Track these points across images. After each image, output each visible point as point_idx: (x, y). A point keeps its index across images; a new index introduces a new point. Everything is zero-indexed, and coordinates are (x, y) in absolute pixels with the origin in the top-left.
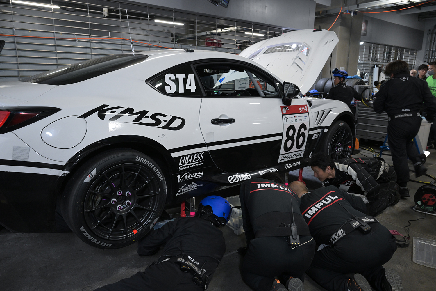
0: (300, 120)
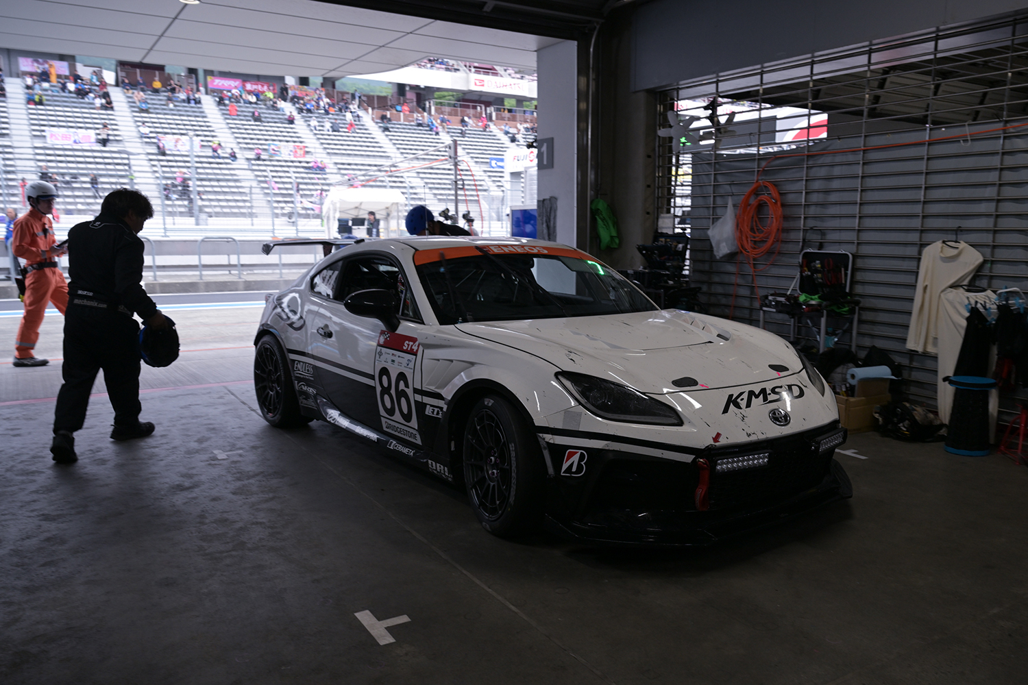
0: (399, 363)
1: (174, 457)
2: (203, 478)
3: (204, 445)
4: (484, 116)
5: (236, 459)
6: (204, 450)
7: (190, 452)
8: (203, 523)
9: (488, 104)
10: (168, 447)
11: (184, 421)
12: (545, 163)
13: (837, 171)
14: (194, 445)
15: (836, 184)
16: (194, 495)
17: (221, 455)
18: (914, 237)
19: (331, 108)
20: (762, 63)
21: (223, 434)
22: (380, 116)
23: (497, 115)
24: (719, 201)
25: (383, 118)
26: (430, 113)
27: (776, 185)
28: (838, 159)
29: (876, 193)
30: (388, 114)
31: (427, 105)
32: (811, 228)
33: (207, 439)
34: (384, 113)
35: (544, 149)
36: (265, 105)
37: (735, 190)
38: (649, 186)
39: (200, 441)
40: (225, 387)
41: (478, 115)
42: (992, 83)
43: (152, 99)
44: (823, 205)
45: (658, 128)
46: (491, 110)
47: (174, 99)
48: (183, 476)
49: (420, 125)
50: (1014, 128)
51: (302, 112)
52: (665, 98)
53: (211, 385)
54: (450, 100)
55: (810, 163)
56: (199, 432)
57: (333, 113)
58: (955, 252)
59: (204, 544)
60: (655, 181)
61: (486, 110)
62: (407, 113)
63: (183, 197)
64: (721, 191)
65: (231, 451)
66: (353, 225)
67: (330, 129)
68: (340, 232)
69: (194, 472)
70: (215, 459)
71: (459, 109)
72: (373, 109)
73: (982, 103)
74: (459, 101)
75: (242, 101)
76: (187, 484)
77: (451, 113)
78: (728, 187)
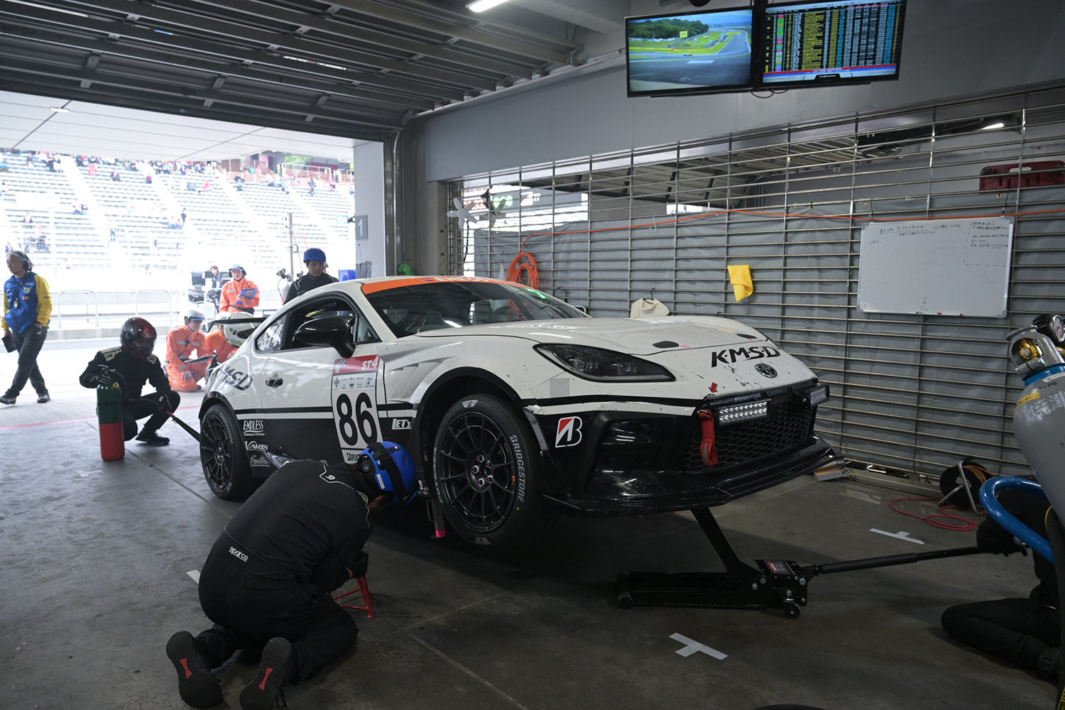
0: (358, 384)
1: (44, 477)
2: (69, 491)
3: (69, 467)
4: (331, 177)
5: (96, 476)
6: (70, 471)
7: (57, 473)
8: (70, 522)
9: (334, 167)
10: (37, 470)
11: (50, 450)
12: (361, 235)
13: (574, 246)
14: (62, 468)
15: (573, 256)
16: (62, 503)
17: (84, 474)
18: (626, 295)
19: (187, 170)
20: (520, 166)
21: (84, 458)
22: (234, 177)
23: (343, 177)
24: (495, 267)
25: (237, 179)
26: (281, 175)
27: (533, 256)
28: (574, 237)
29: (600, 263)
30: (242, 175)
31: (279, 169)
32: (559, 288)
33: (71, 463)
34: (238, 175)
35: (360, 223)
36: (124, 166)
37: (505, 258)
38: (442, 254)
39: (65, 464)
40: (86, 422)
41: (325, 177)
42: (717, 172)
43: (11, 159)
44: (565, 271)
45: (448, 209)
46: (338, 172)
47: (34, 160)
48: (52, 490)
49: (271, 185)
50: (683, 220)
51: (160, 173)
52: (453, 188)
53: (73, 421)
54: (299, 163)
55: (556, 240)
56: (64, 458)
57: (190, 173)
58: (651, 306)
59: (71, 536)
60: (447, 250)
61: (332, 172)
62: (260, 175)
63: (41, 250)
64: (496, 259)
65: (91, 471)
66: (206, 277)
67: (187, 189)
68: (194, 284)
69: (61, 487)
70: (79, 477)
71: (308, 171)
72: (228, 171)
73: (710, 186)
74: (308, 164)
75: (101, 162)
76: (56, 496)
77: (301, 174)
78: (500, 256)
